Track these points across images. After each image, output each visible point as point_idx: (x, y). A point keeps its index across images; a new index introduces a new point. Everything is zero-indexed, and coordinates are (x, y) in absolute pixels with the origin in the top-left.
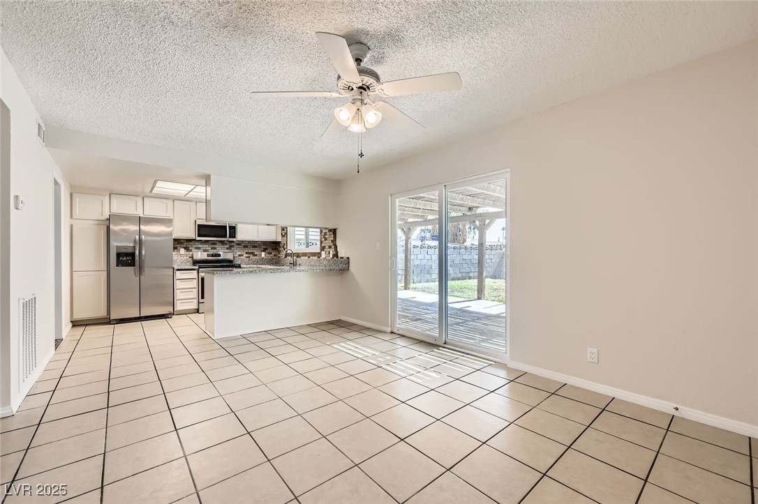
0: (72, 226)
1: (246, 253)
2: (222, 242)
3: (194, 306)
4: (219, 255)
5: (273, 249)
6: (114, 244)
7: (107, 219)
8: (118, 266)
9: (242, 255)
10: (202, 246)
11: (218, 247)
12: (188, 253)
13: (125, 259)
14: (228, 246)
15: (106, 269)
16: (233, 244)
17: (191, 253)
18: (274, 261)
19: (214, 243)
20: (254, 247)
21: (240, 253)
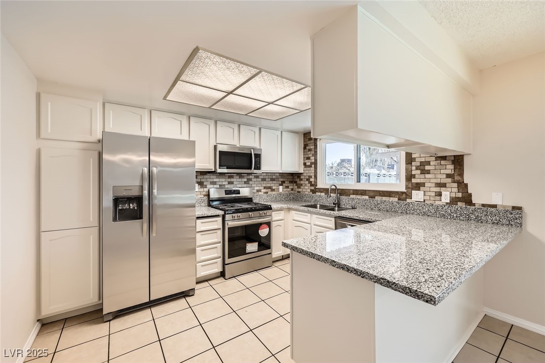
0: (39, 153)
1: (265, 188)
2: (240, 175)
3: (218, 269)
4: (238, 192)
5: (291, 182)
6: (108, 183)
7: (99, 141)
8: (115, 219)
9: (260, 191)
10: (217, 180)
11: (235, 180)
12: (202, 190)
13: (126, 206)
14: (246, 180)
15: (97, 224)
16: (251, 177)
17: (206, 190)
18: (292, 196)
19: (231, 176)
20: (272, 180)
21: (257, 188)
